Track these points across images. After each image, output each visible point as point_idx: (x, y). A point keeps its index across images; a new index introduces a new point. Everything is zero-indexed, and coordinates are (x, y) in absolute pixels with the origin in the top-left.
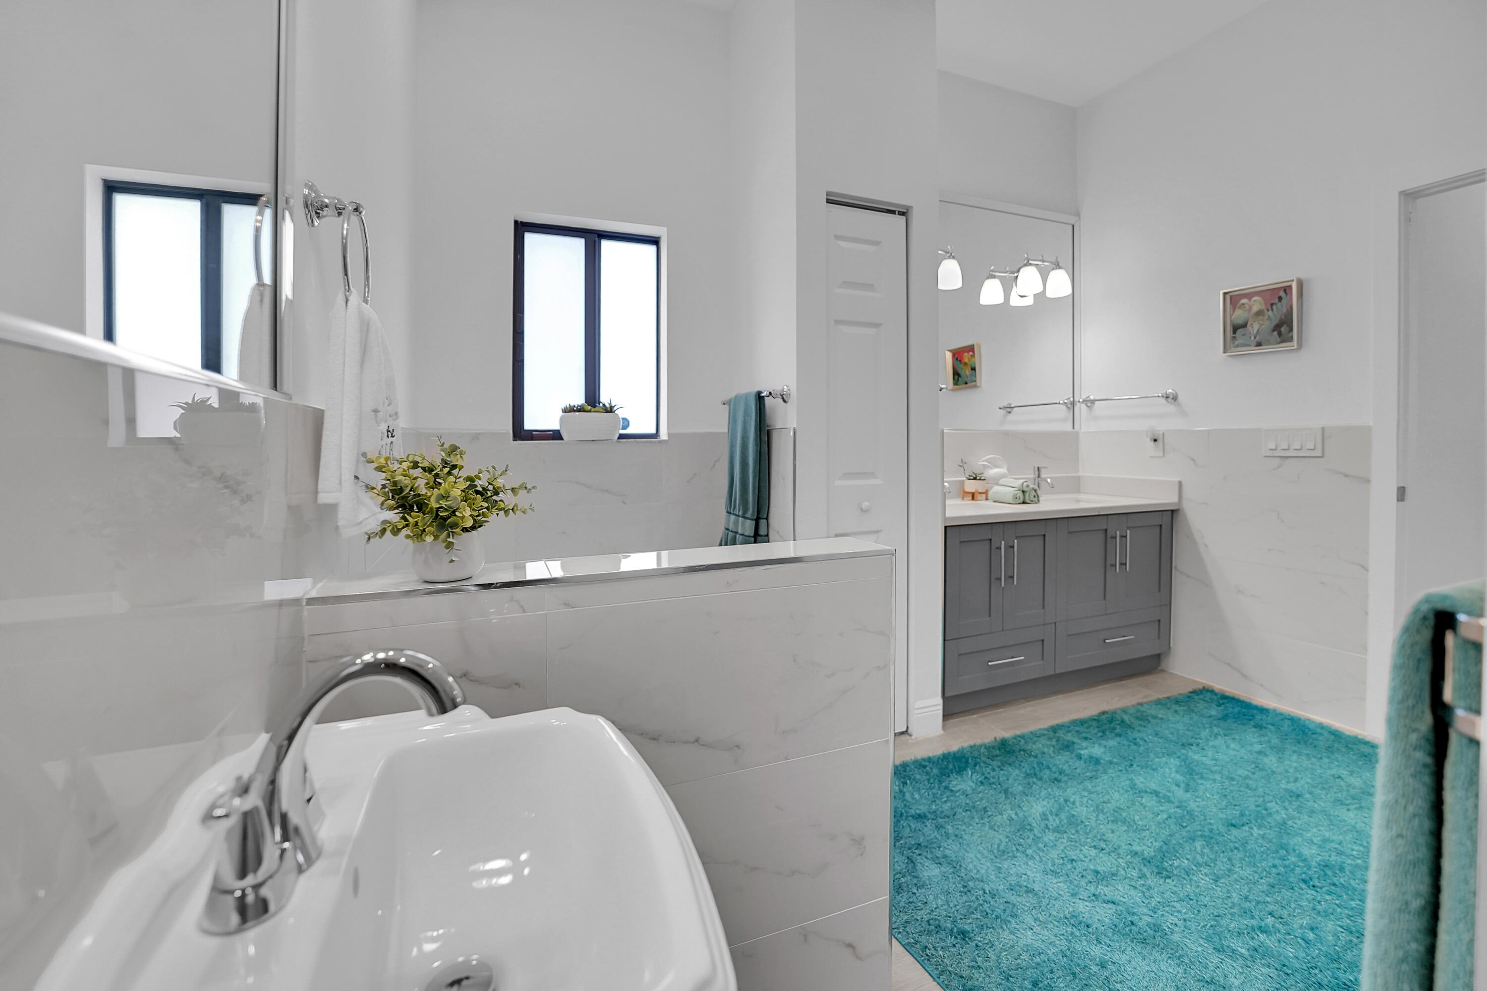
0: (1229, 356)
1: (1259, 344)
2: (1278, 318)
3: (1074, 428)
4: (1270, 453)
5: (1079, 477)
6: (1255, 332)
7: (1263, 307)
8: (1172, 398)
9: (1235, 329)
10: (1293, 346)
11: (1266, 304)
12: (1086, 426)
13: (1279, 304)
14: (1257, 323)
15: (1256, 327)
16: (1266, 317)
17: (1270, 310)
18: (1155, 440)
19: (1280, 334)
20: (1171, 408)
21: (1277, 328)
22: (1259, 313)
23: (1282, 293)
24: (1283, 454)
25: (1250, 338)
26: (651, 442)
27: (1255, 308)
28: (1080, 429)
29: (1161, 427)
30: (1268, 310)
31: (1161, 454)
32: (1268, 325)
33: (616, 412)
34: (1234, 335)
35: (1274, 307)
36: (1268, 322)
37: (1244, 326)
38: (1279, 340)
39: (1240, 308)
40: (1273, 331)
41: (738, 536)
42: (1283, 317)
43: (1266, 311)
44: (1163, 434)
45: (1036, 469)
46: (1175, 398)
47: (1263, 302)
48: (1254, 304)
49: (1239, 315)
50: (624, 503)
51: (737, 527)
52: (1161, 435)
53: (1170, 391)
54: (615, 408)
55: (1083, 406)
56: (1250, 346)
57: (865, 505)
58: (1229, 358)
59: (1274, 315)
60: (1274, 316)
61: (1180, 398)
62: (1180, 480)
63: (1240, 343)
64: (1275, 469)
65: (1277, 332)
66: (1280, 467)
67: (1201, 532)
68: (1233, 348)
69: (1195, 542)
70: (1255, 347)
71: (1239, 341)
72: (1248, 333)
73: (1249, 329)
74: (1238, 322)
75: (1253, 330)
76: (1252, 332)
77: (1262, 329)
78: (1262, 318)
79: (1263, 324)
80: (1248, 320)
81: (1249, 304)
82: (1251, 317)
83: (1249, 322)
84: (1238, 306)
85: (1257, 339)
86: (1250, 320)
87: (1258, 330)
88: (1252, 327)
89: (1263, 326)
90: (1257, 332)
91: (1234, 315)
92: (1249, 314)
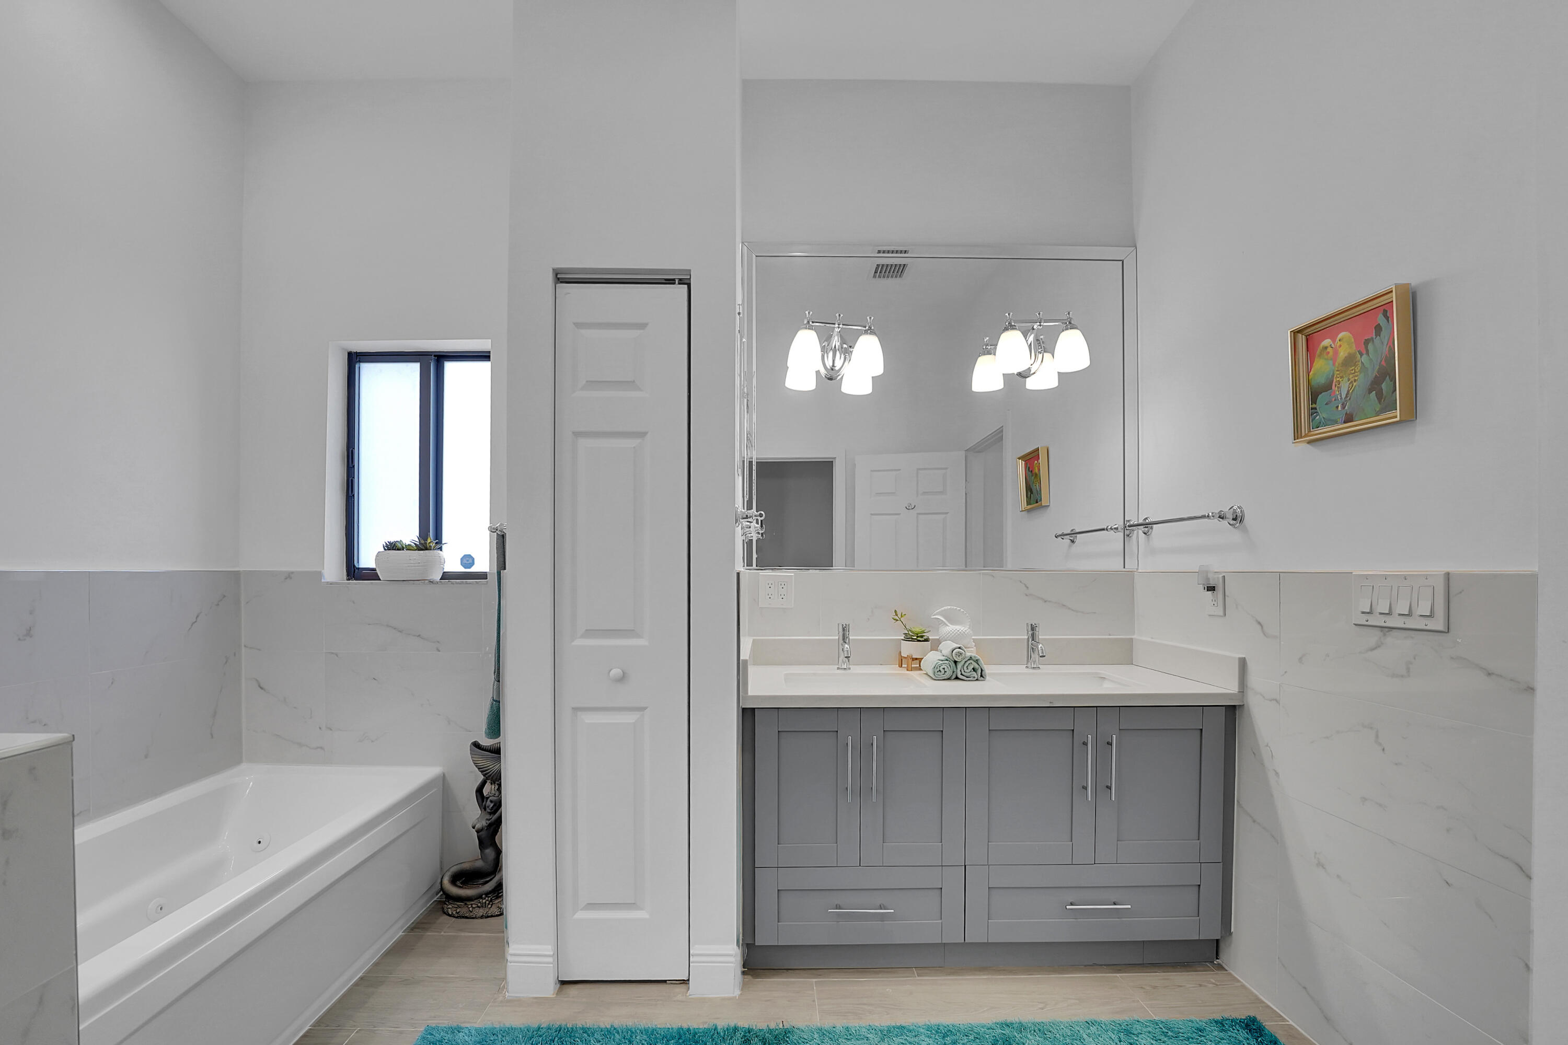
1: (1350, 418)
2: (1376, 367)
3: (1124, 568)
4: (1363, 620)
5: (1132, 639)
6: (1343, 396)
7: (1353, 349)
8: (1236, 519)
9: (1314, 396)
10: (1396, 417)
11: (1357, 343)
13: (1377, 341)
14: (1346, 379)
15: (1345, 386)
16: (1358, 369)
17: (1365, 352)
18: (1211, 589)
19: (1380, 396)
20: (1230, 533)
21: (1375, 386)
22: (1349, 361)
23: (1381, 319)
25: (1337, 407)
27: (1342, 354)
28: (1133, 568)
30: (1361, 355)
31: (1221, 613)
32: (1362, 381)
34: (1314, 406)
35: (1370, 346)
36: (1362, 375)
37: (1328, 387)
39: (1319, 356)
40: (1370, 392)
42: (1383, 363)
43: (1358, 356)
44: (1223, 576)
45: (1030, 627)
47: (1353, 340)
48: (1340, 346)
49: (1321, 369)
50: (439, 650)
52: (1221, 580)
56: (1337, 422)
59: (1371, 360)
60: (1370, 363)
61: (1246, 518)
62: (1244, 656)
63: (1324, 418)
64: (1372, 649)
65: (1376, 393)
66: (1379, 646)
67: (1269, 747)
68: (1313, 429)
69: (1263, 764)
70: (1345, 422)
71: (1322, 415)
72: (1334, 399)
73: (1334, 392)
74: (1318, 381)
75: (1341, 394)
76: (1339, 397)
77: (1354, 389)
78: (1352, 370)
79: (1355, 381)
80: (1333, 376)
81: (1333, 346)
82: (1337, 371)
83: (1335, 381)
84: (1318, 352)
85: (1346, 408)
86: (1335, 377)
87: (1348, 391)
88: (1338, 388)
89: (1355, 384)
90: (1346, 397)
91: (1312, 369)
92: (1334, 364)
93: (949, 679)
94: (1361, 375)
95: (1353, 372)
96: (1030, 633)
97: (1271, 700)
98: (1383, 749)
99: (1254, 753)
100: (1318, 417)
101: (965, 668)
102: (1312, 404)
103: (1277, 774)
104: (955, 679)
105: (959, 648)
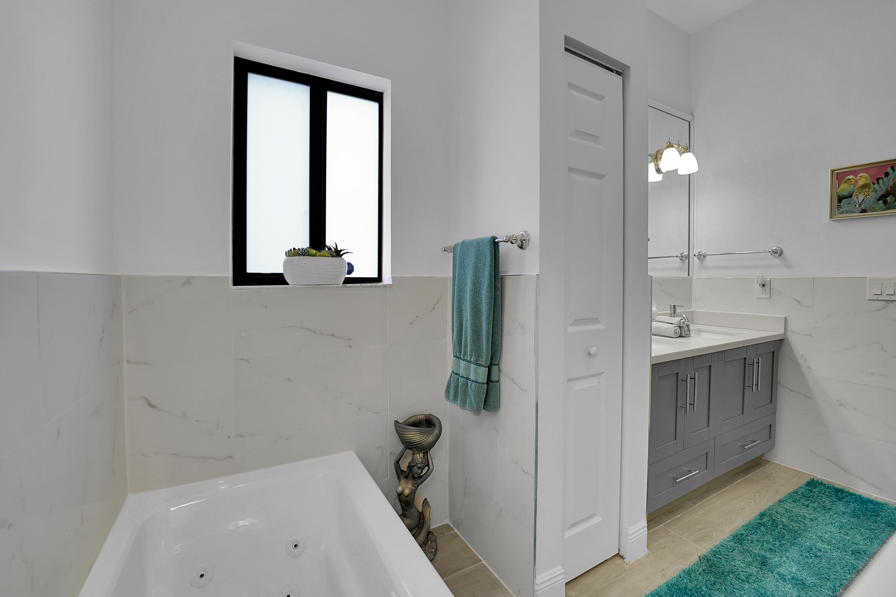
0: (832, 220)
1: (864, 211)
2: (884, 190)
3: (689, 276)
4: (875, 298)
5: (693, 311)
6: (860, 201)
7: (869, 181)
8: (778, 253)
9: (840, 199)
11: (871, 179)
12: (697, 274)
13: (886, 179)
14: (862, 194)
15: (861, 197)
16: (872, 189)
17: (876, 183)
18: (763, 285)
19: (885, 203)
20: (777, 261)
21: (883, 198)
22: (865, 186)
23: (889, 170)
24: (888, 298)
25: (856, 206)
26: (376, 287)
27: (861, 183)
28: (693, 277)
29: (769, 275)
30: (874, 184)
31: (768, 296)
32: (873, 196)
33: (343, 257)
34: (839, 204)
35: (880, 181)
37: (850, 196)
38: (884, 207)
39: (845, 182)
40: (879, 200)
41: (469, 382)
42: (889, 189)
43: (872, 185)
44: (770, 280)
45: (673, 307)
46: (781, 253)
47: (869, 177)
48: (860, 179)
49: (845, 189)
50: (350, 347)
51: (469, 373)
52: (769, 282)
53: (775, 248)
54: (342, 253)
55: (695, 258)
56: (855, 212)
57: (593, 350)
58: (833, 222)
59: (880, 187)
61: (785, 252)
62: (785, 316)
63: (846, 210)
64: (879, 310)
65: (883, 201)
66: (884, 309)
67: (804, 357)
68: (838, 214)
69: (798, 364)
70: (861, 212)
71: (845, 208)
72: (853, 202)
73: (854, 199)
74: (843, 194)
75: (858, 200)
76: (857, 201)
77: (867, 199)
78: (867, 190)
79: (869, 195)
80: (853, 192)
81: (855, 179)
82: (856, 190)
83: (854, 194)
84: (844, 180)
85: (862, 206)
86: (855, 192)
87: (863, 200)
88: (857, 197)
89: (868, 197)
90: (862, 201)
91: (840, 188)
92: (855, 187)
93: (677, 337)
94: (873, 193)
95: (868, 191)
96: (673, 310)
97: (806, 335)
98: (886, 352)
99: (792, 360)
100: (842, 209)
101: (685, 330)
102: (838, 203)
103: (809, 368)
104: (679, 336)
105: (682, 319)
